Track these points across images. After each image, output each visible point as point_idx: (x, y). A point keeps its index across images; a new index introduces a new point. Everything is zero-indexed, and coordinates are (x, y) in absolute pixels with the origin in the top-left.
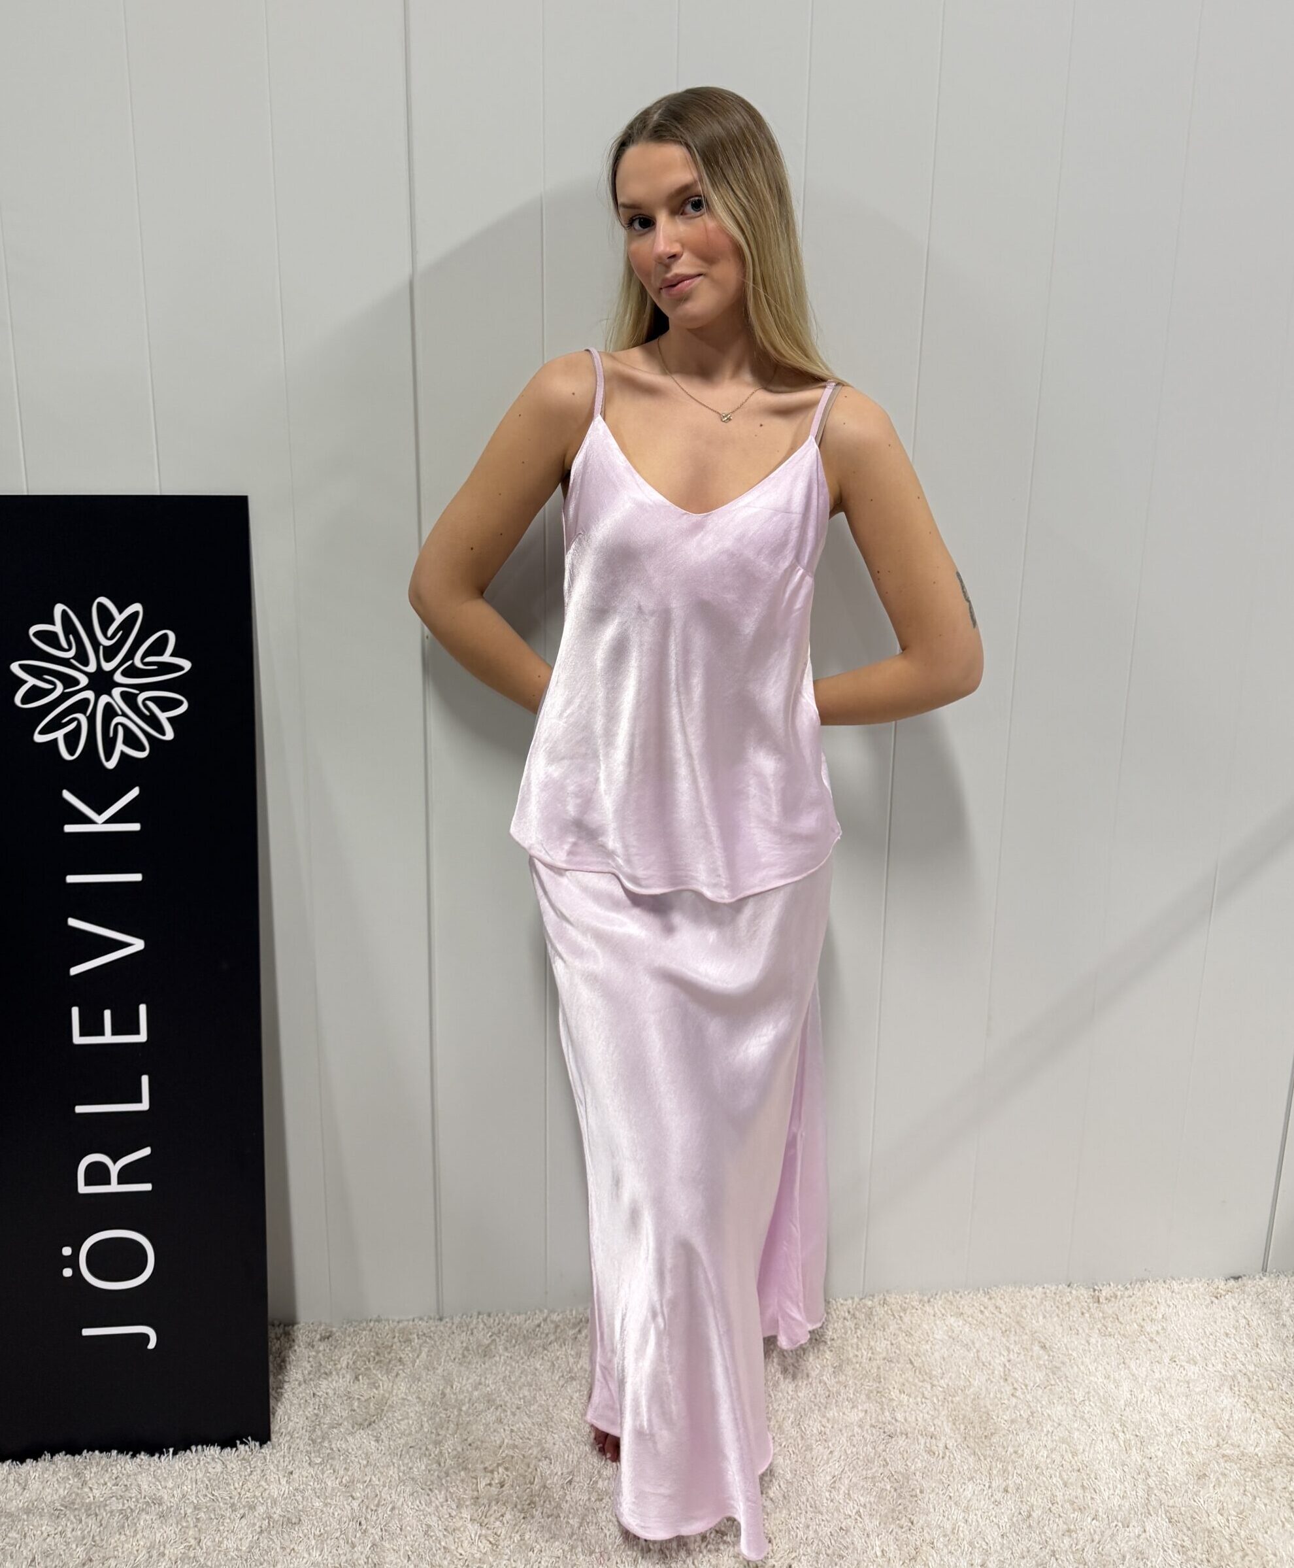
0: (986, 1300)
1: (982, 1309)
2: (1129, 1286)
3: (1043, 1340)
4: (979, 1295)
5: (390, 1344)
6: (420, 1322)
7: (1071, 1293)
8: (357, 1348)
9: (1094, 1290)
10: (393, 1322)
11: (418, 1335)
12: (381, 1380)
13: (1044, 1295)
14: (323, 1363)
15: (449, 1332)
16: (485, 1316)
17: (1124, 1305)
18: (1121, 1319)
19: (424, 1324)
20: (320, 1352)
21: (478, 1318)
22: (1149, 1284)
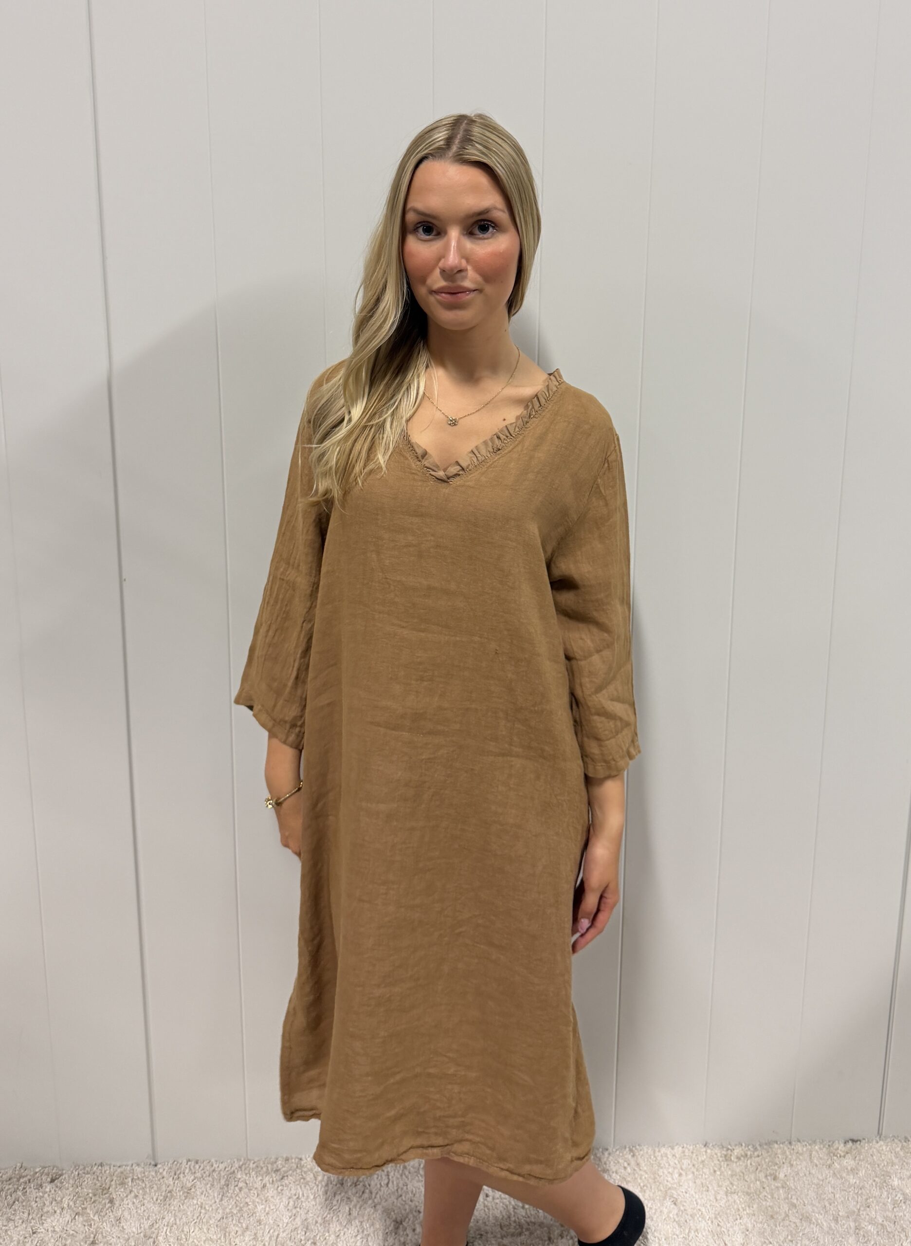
0: (630, 1157)
1: (626, 1165)
2: (758, 1148)
3: (675, 1196)
4: (625, 1152)
5: (107, 1187)
6: (137, 1167)
7: (706, 1152)
8: (79, 1189)
9: (728, 1150)
10: (114, 1166)
11: (132, 1180)
12: (93, 1220)
13: (682, 1155)
14: (47, 1203)
15: (160, 1177)
16: (193, 1163)
17: (751, 1164)
18: (746, 1177)
20: (46, 1193)
21: (187, 1164)
22: (776, 1146)
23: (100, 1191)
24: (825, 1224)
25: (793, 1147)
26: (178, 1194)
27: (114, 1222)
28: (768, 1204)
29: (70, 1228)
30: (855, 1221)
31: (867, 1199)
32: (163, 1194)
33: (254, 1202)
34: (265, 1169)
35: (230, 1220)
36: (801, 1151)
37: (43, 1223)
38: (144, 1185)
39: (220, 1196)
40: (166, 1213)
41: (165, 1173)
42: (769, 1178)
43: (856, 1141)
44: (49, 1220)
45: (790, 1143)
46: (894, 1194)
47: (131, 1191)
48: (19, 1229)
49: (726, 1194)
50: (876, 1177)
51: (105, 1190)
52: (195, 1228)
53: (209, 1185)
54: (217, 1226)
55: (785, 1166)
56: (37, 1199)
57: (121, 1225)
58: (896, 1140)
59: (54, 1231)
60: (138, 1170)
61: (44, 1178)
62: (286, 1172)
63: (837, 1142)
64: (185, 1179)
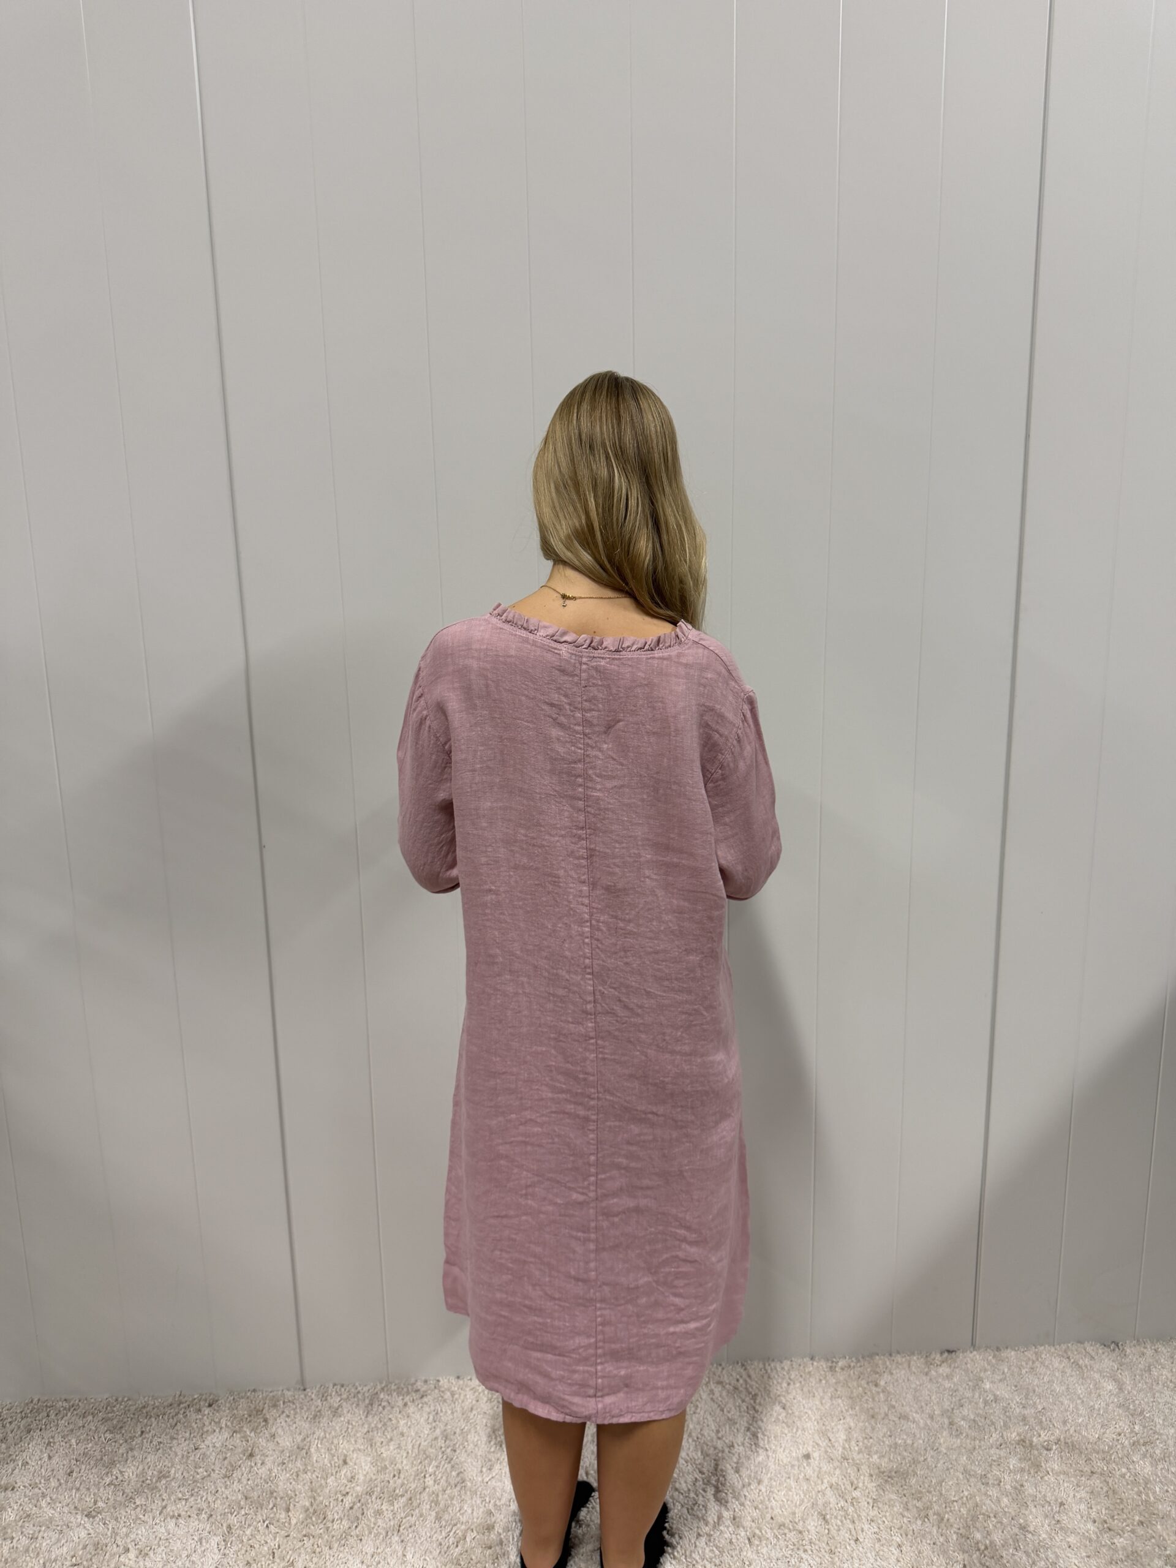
0: (742, 1371)
1: (738, 1377)
2: (861, 1359)
4: (736, 1367)
5: (261, 1409)
6: (285, 1393)
7: (812, 1364)
8: (235, 1411)
9: (833, 1362)
10: (266, 1392)
11: (284, 1403)
12: (250, 1436)
13: (790, 1367)
14: (207, 1423)
15: (309, 1399)
16: (339, 1387)
17: (854, 1373)
18: (850, 1385)
19: (289, 1393)
20: (205, 1416)
21: (333, 1388)
22: (877, 1357)
23: (255, 1412)
24: (921, 1421)
25: (892, 1358)
26: (327, 1413)
27: (269, 1438)
28: (869, 1406)
29: (229, 1443)
30: (949, 1418)
31: (960, 1400)
32: (313, 1413)
33: (396, 1418)
34: (405, 1390)
35: (375, 1433)
36: (899, 1360)
37: (204, 1441)
38: (294, 1407)
39: (365, 1413)
40: (316, 1429)
41: (313, 1396)
42: (870, 1384)
43: (952, 1352)
44: (209, 1438)
45: (891, 1355)
46: (986, 1394)
47: (283, 1412)
48: (182, 1445)
49: (831, 1398)
50: (970, 1381)
51: (259, 1412)
52: (343, 1441)
53: (355, 1405)
54: (364, 1438)
55: (886, 1375)
56: (198, 1421)
57: (276, 1440)
58: (988, 1350)
59: (214, 1447)
60: (288, 1394)
61: (202, 1403)
62: (426, 1391)
63: (933, 1353)
64: (332, 1401)
